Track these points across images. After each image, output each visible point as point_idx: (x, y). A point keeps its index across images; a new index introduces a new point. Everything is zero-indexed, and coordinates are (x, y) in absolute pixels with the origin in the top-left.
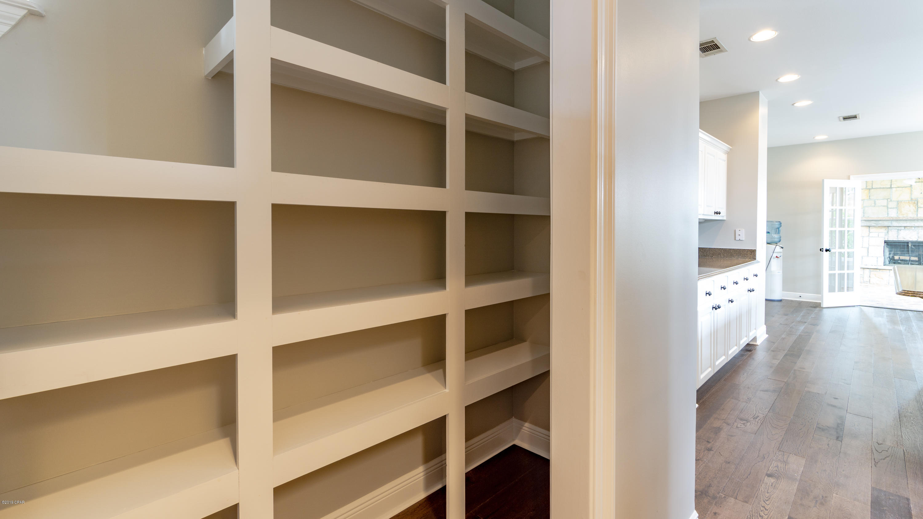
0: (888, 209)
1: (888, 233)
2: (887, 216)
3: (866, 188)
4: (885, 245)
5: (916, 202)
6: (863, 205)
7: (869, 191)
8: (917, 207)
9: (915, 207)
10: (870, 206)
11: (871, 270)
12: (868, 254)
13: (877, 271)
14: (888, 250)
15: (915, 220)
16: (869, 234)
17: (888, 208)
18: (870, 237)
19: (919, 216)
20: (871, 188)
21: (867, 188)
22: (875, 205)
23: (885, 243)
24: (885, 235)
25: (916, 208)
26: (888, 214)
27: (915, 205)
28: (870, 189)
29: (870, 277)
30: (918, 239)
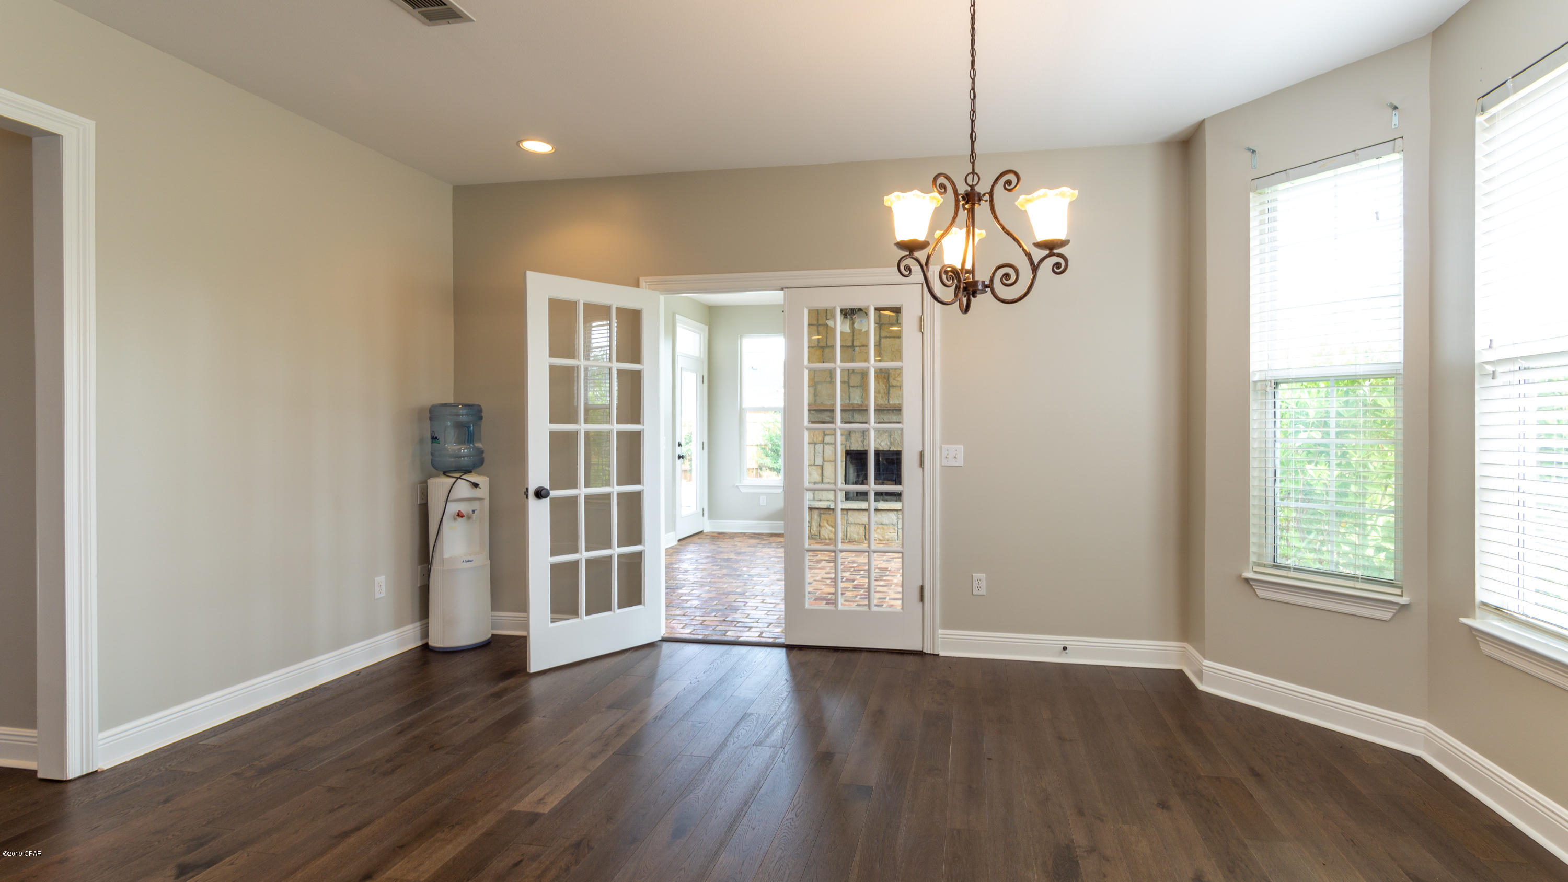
0: (849, 389)
1: (850, 435)
2: (848, 401)
3: (818, 345)
4: (848, 459)
5: (887, 375)
6: (814, 379)
7: (823, 351)
8: (888, 385)
9: (886, 386)
10: (825, 382)
11: (822, 511)
12: (823, 479)
13: (830, 514)
14: (854, 470)
15: (884, 410)
16: (824, 438)
17: (849, 386)
18: (826, 443)
19: (891, 402)
20: (825, 345)
21: (820, 345)
22: (831, 379)
23: (848, 457)
24: (846, 441)
25: (888, 388)
26: (849, 397)
27: (885, 381)
28: (823, 348)
29: (820, 525)
30: (890, 448)
